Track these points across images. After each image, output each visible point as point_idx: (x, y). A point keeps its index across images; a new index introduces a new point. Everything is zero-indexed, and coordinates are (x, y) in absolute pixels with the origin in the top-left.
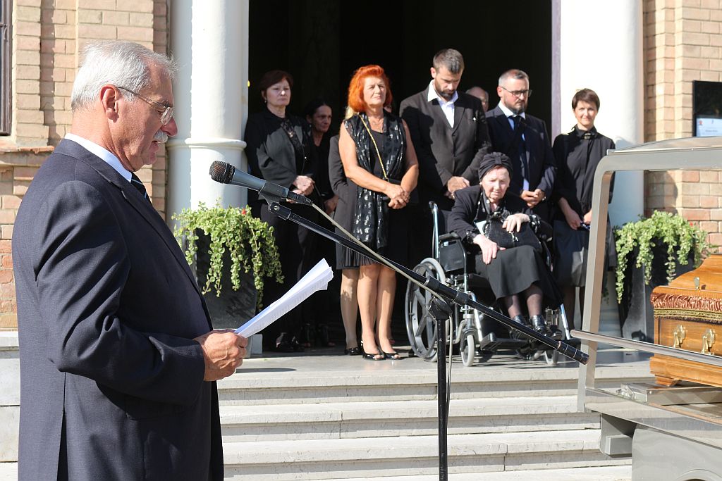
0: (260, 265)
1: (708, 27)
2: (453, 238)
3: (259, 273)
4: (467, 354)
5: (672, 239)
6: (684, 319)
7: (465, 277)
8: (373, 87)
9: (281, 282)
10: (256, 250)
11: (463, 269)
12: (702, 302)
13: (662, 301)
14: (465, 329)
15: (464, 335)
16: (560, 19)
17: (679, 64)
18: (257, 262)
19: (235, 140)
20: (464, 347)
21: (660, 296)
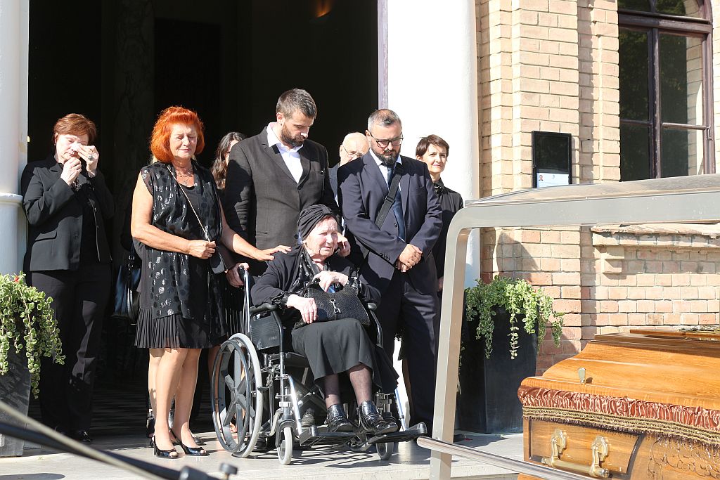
0: (34, 343)
1: (548, 73)
2: (266, 309)
3: (32, 353)
4: (284, 450)
5: (514, 307)
6: (564, 422)
7: (281, 356)
8: (181, 137)
9: (62, 363)
10: (28, 325)
11: (278, 347)
12: (590, 400)
13: (535, 397)
14: (281, 420)
15: (280, 427)
16: (387, 62)
17: (517, 112)
18: (31, 340)
19: (9, 195)
20: (281, 442)
21: (532, 391)
